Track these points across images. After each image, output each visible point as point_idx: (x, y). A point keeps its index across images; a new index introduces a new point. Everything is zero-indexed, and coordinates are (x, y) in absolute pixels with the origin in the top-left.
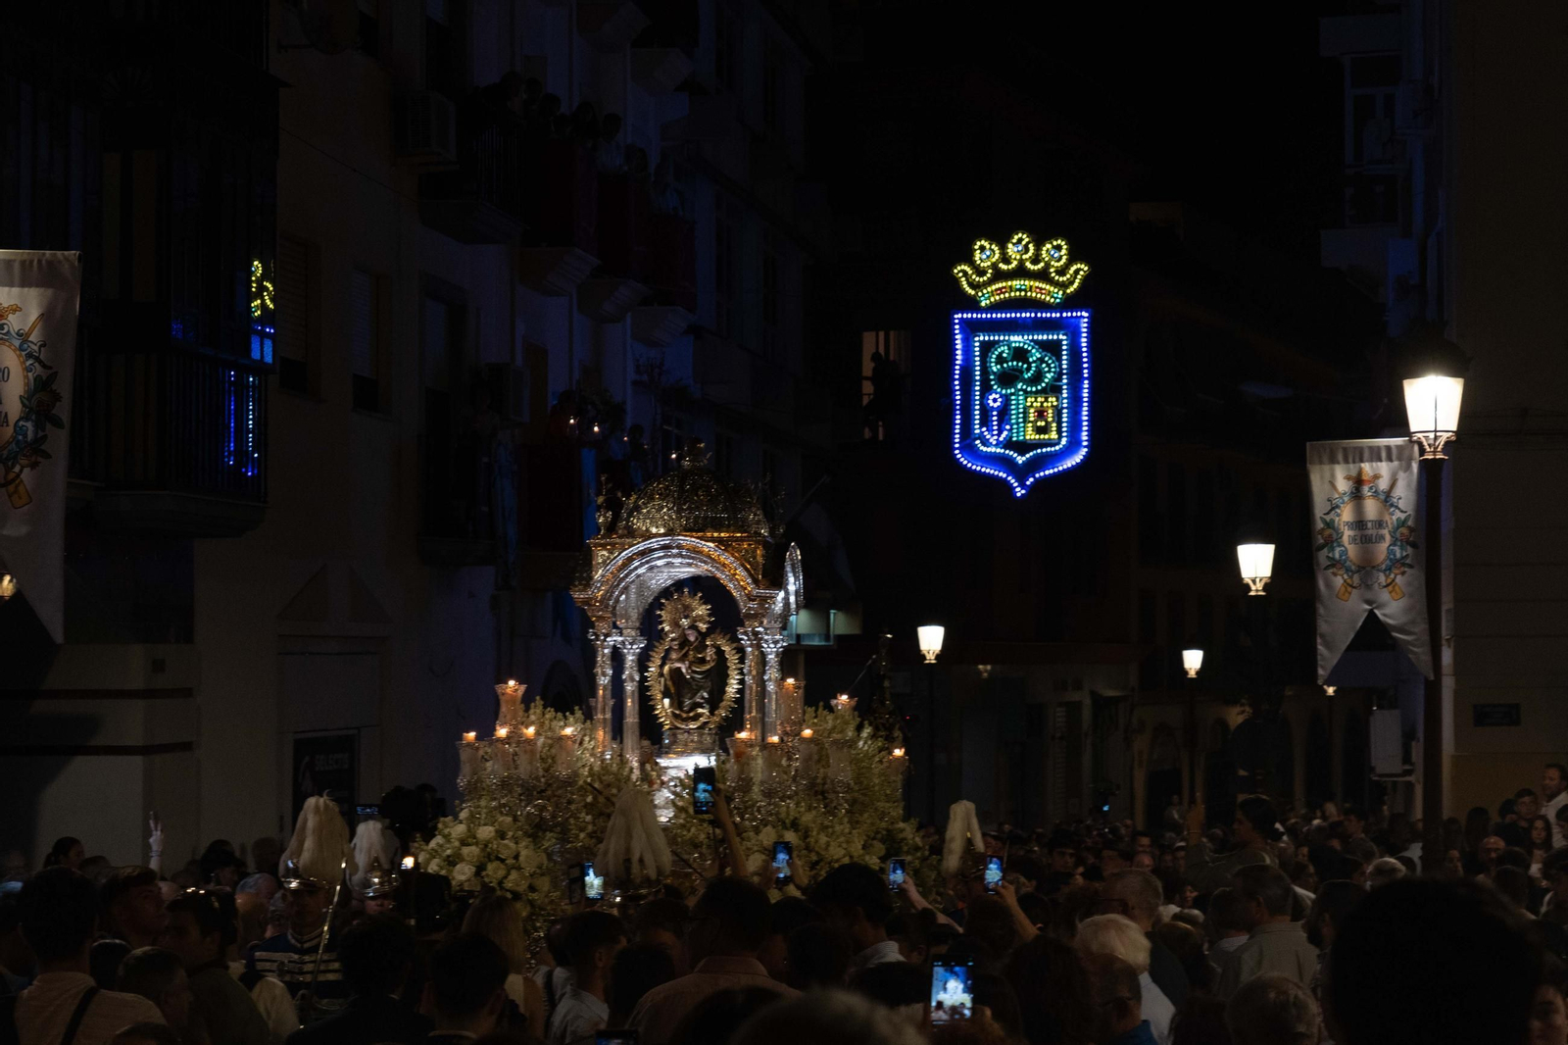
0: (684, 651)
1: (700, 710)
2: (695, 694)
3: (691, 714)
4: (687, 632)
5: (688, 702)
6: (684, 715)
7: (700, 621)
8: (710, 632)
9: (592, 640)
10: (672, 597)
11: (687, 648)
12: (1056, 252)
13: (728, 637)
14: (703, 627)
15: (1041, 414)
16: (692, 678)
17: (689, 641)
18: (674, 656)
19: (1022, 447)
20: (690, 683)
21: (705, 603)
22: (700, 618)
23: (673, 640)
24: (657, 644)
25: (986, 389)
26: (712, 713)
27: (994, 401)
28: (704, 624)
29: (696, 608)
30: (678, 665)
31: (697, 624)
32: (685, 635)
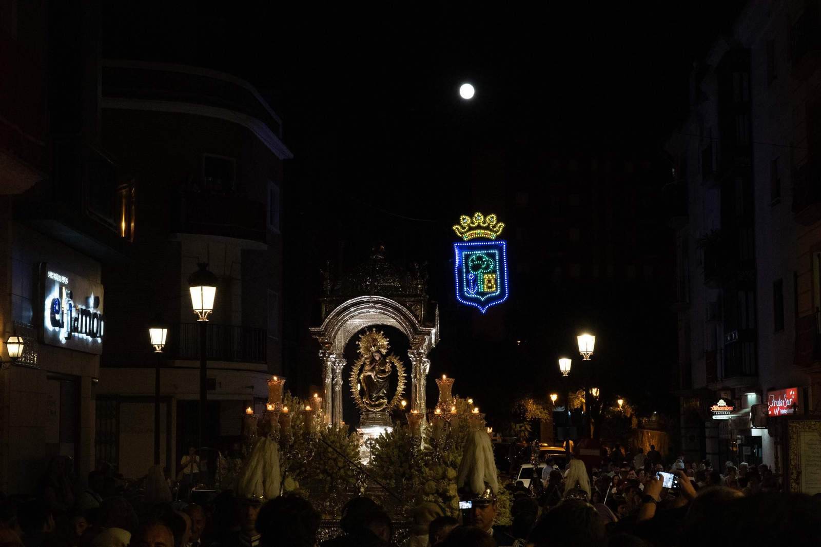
0: (373, 366)
1: (382, 401)
2: (380, 391)
3: (377, 403)
4: (375, 354)
5: (375, 396)
6: (373, 404)
7: (382, 348)
8: (388, 354)
9: (321, 357)
10: (366, 334)
11: (374, 364)
12: (492, 219)
13: (398, 358)
14: (384, 351)
15: (489, 281)
16: (377, 381)
17: (375, 359)
18: (367, 368)
19: (483, 294)
20: (376, 385)
21: (385, 337)
22: (383, 346)
23: (366, 359)
24: (356, 361)
25: (468, 272)
26: (389, 402)
27: (471, 276)
28: (385, 350)
29: (380, 341)
30: (369, 373)
31: (381, 349)
32: (373, 356)
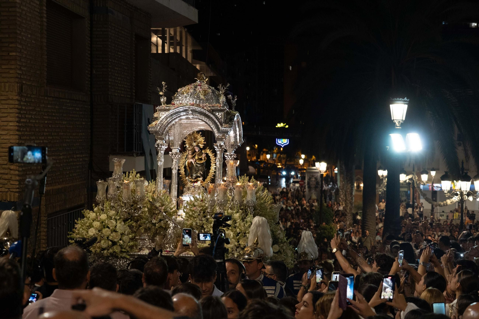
0: (194, 155)
1: (199, 179)
2: (198, 172)
3: (195, 180)
4: (195, 148)
5: (194, 175)
6: (193, 180)
8: (204, 148)
9: (156, 147)
11: (195, 154)
14: (201, 146)
16: (196, 166)
17: (196, 151)
18: (190, 157)
20: (195, 168)
21: (203, 136)
22: (200, 142)
29: (199, 139)
30: (191, 160)
31: (199, 145)
32: (194, 149)
